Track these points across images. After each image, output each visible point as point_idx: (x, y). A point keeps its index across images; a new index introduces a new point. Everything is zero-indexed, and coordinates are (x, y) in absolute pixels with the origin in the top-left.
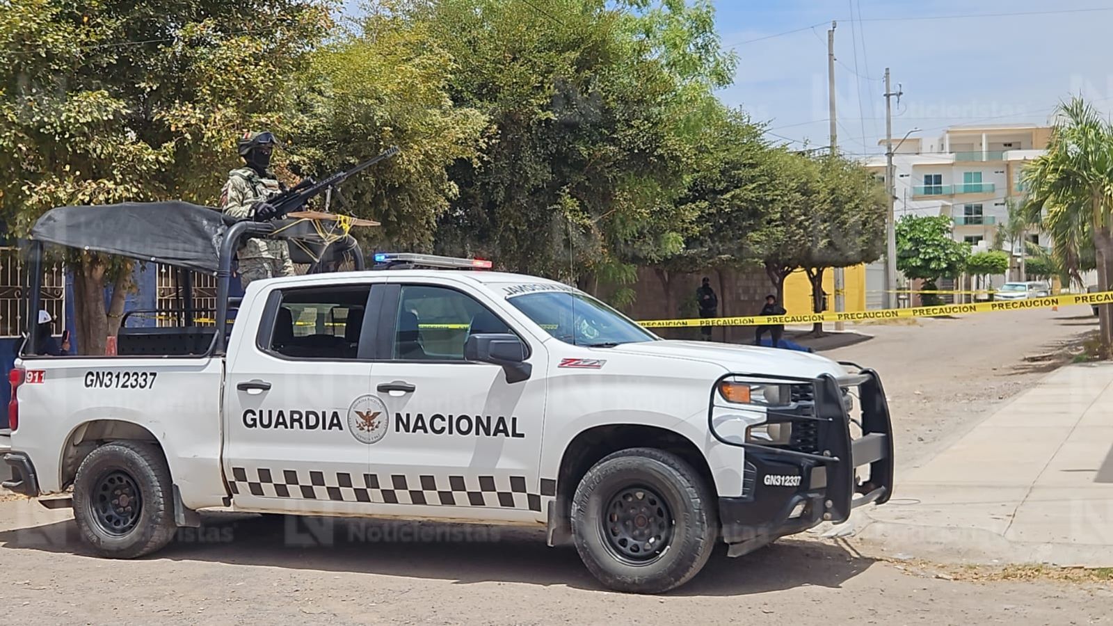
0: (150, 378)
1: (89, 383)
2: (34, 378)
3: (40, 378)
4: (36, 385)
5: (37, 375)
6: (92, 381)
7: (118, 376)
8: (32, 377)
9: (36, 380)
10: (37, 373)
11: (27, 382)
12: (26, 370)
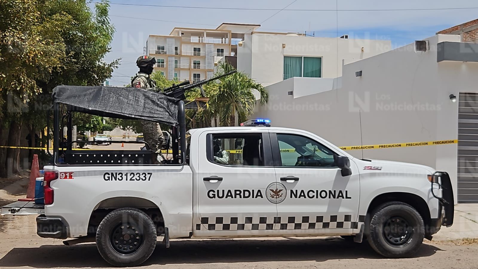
0: (148, 176)
1: (107, 178)
2: (66, 176)
3: (70, 176)
4: (67, 180)
7: (126, 175)
8: (64, 176)
9: (68, 178)
10: (68, 174)
11: (61, 178)
12: (59, 172)
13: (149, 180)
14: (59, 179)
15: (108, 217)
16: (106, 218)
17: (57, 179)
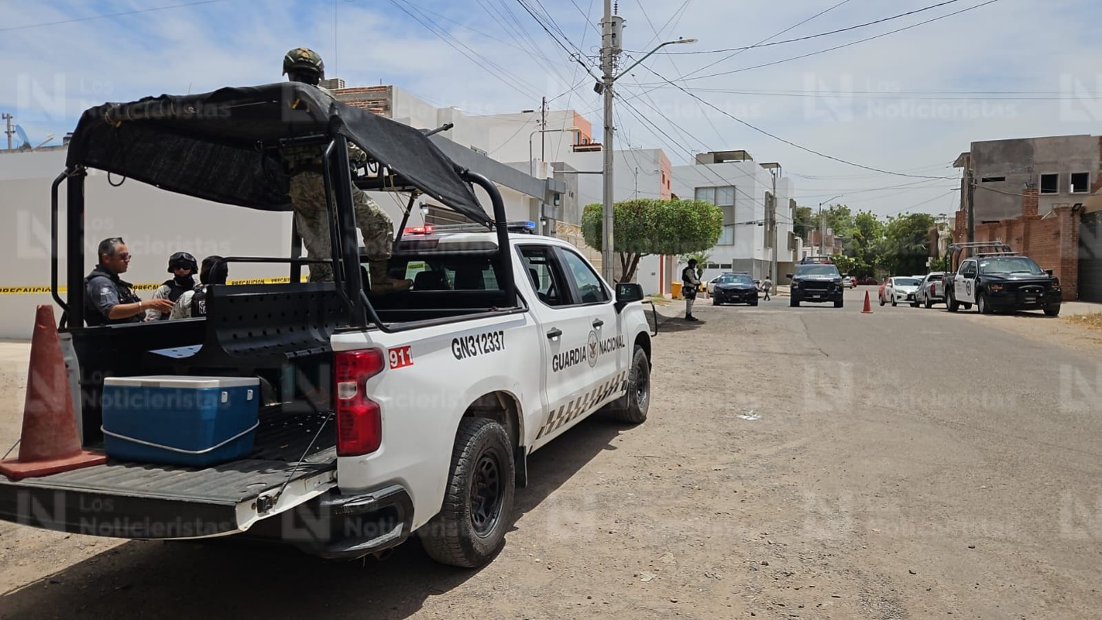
0: (500, 337)
1: (458, 354)
2: (399, 358)
3: (407, 357)
4: (405, 370)
5: (401, 354)
6: (458, 349)
7: (478, 341)
8: (396, 359)
9: (404, 363)
10: (402, 350)
11: (392, 368)
12: (387, 349)
13: (504, 348)
14: (387, 371)
15: (467, 452)
16: (464, 454)
17: (383, 372)
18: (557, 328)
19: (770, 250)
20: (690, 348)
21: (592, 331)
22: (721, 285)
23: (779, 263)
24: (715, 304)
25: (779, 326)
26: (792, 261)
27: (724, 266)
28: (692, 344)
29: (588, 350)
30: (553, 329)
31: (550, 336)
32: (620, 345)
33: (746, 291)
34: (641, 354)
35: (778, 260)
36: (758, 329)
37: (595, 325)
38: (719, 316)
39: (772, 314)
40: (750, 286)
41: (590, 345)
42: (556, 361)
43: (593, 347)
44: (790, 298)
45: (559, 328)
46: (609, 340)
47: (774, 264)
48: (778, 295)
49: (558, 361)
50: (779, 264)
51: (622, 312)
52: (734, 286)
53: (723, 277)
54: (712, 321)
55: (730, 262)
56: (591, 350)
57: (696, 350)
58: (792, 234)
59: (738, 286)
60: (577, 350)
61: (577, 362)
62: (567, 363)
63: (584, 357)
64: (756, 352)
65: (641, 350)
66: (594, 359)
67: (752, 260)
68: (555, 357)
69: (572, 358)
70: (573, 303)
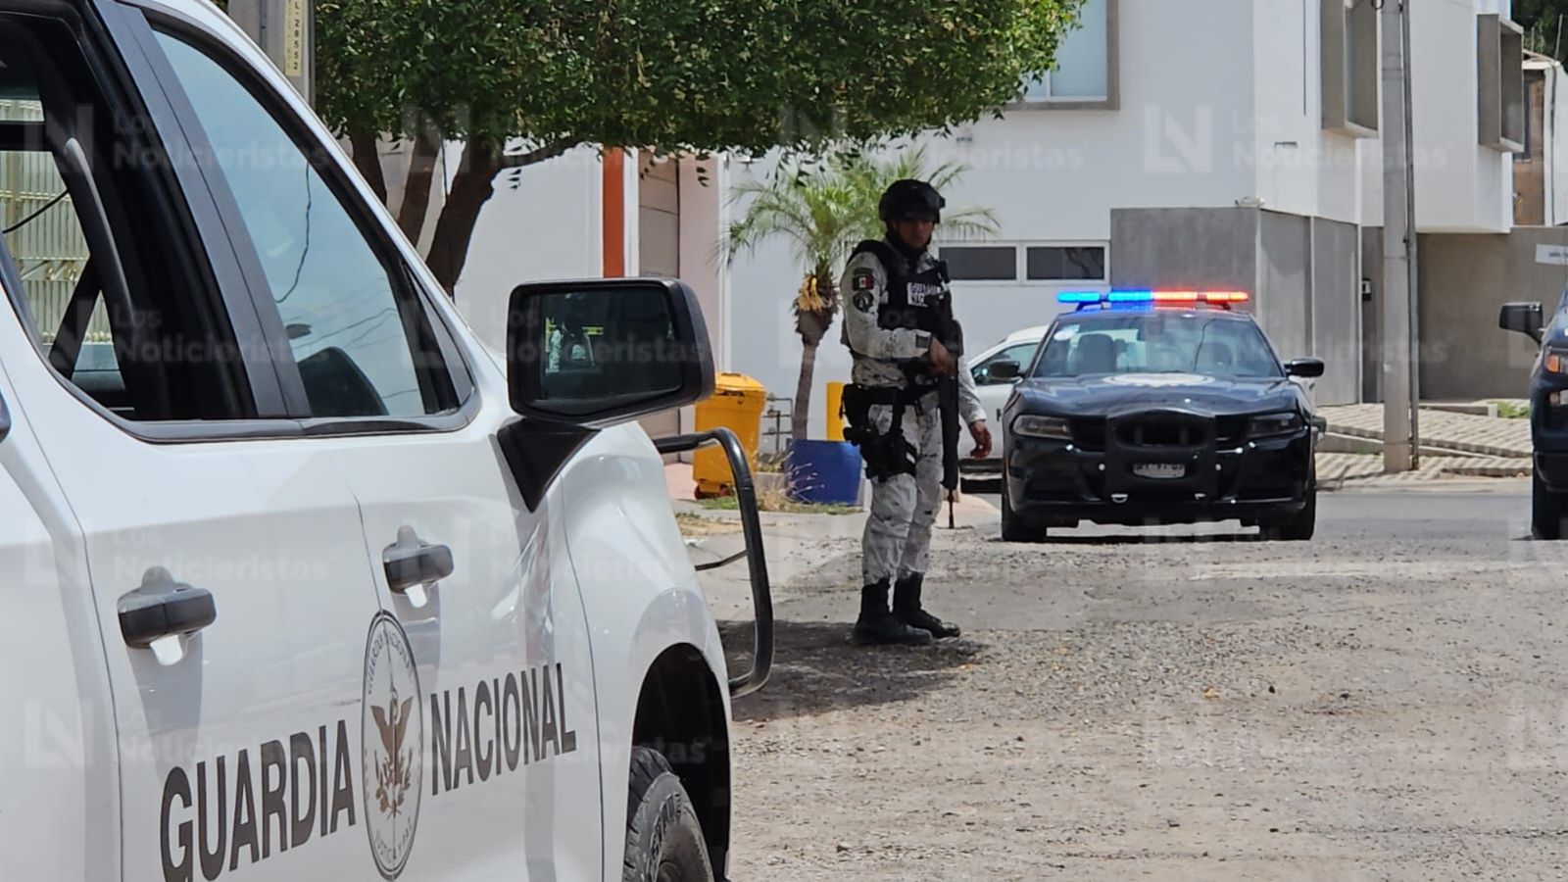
18: (178, 577)
19: (1368, 152)
20: (904, 823)
21: (383, 615)
22: (1054, 392)
23: (1422, 237)
24: (1018, 528)
25: (1488, 661)
26: (1506, 225)
27: (1050, 263)
28: (917, 797)
29: (367, 747)
30: (155, 579)
31: (140, 627)
32: (550, 732)
33: (1235, 427)
34: (670, 813)
35: (1424, 222)
36: (1352, 688)
37: (397, 576)
38: (1064, 610)
39: (1429, 585)
40: (1258, 393)
41: (378, 712)
42: (181, 813)
43: (392, 736)
44: (1527, 484)
45: (190, 574)
46: (482, 692)
47: (1395, 248)
48: (1429, 465)
49: (192, 814)
50: (1428, 249)
51: (551, 492)
52: (1146, 395)
53: (1070, 334)
54: (1029, 637)
55: (1095, 231)
56: (384, 755)
57: (952, 838)
58: (1508, 39)
59: (1178, 394)
60: (300, 741)
61: (301, 834)
62: (244, 834)
63: (344, 799)
64: (1365, 832)
65: (668, 786)
66: (402, 822)
67: (1244, 216)
68: (176, 783)
69: (273, 802)
70: (248, 411)
